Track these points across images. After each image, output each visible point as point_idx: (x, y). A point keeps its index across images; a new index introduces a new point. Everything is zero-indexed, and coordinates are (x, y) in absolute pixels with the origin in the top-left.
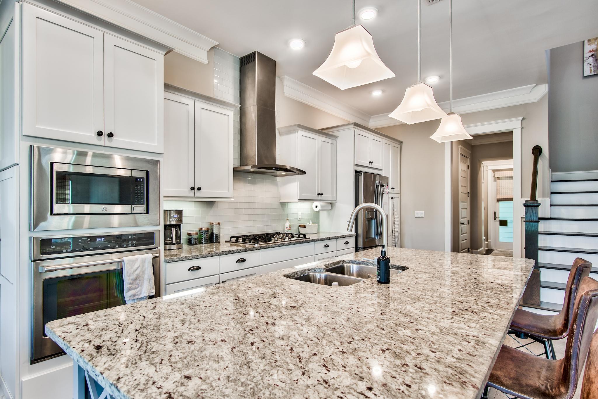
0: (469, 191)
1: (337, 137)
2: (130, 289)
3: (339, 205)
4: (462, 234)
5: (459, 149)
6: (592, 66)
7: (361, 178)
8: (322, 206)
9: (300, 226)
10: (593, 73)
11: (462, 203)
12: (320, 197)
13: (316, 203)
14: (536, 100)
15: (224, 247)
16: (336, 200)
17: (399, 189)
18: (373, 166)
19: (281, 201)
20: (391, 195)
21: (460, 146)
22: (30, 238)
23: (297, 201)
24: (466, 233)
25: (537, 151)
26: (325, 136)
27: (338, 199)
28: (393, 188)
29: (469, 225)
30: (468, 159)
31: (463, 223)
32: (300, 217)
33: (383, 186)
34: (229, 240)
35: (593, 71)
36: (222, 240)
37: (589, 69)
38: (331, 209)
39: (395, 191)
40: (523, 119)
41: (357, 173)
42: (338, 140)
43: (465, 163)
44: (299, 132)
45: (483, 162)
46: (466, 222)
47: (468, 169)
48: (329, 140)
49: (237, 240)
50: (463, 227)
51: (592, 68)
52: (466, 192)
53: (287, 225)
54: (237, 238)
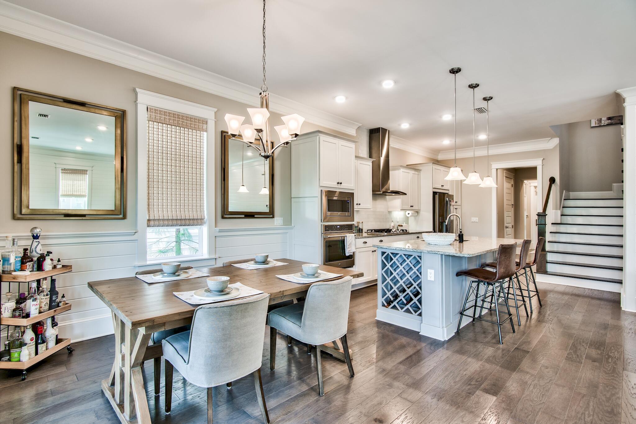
0: (513, 204)
1: (421, 170)
2: (348, 248)
3: (422, 213)
4: (507, 235)
5: (504, 173)
6: (596, 120)
7: (437, 197)
8: (412, 214)
9: (399, 226)
10: (597, 125)
11: (507, 212)
12: (412, 208)
13: (408, 212)
14: (552, 148)
15: (365, 235)
16: (420, 210)
17: (460, 203)
18: (444, 188)
19: (389, 210)
20: (455, 207)
21: (505, 171)
22: (321, 225)
23: (400, 210)
24: (510, 235)
25: (552, 180)
26: (414, 170)
27: (421, 209)
28: (456, 202)
29: (513, 229)
30: (512, 180)
31: (508, 227)
32: (398, 220)
33: (450, 201)
34: (366, 232)
35: (597, 123)
36: (364, 231)
37: (595, 122)
38: (417, 215)
39: (457, 204)
40: (544, 159)
41: (435, 193)
42: (422, 172)
43: (509, 183)
44: (401, 170)
45: (525, 181)
46: (511, 227)
47: (512, 187)
48: (416, 173)
49: (372, 231)
50: (508, 230)
51: (597, 122)
52: (511, 204)
53: (392, 224)
54: (372, 230)
